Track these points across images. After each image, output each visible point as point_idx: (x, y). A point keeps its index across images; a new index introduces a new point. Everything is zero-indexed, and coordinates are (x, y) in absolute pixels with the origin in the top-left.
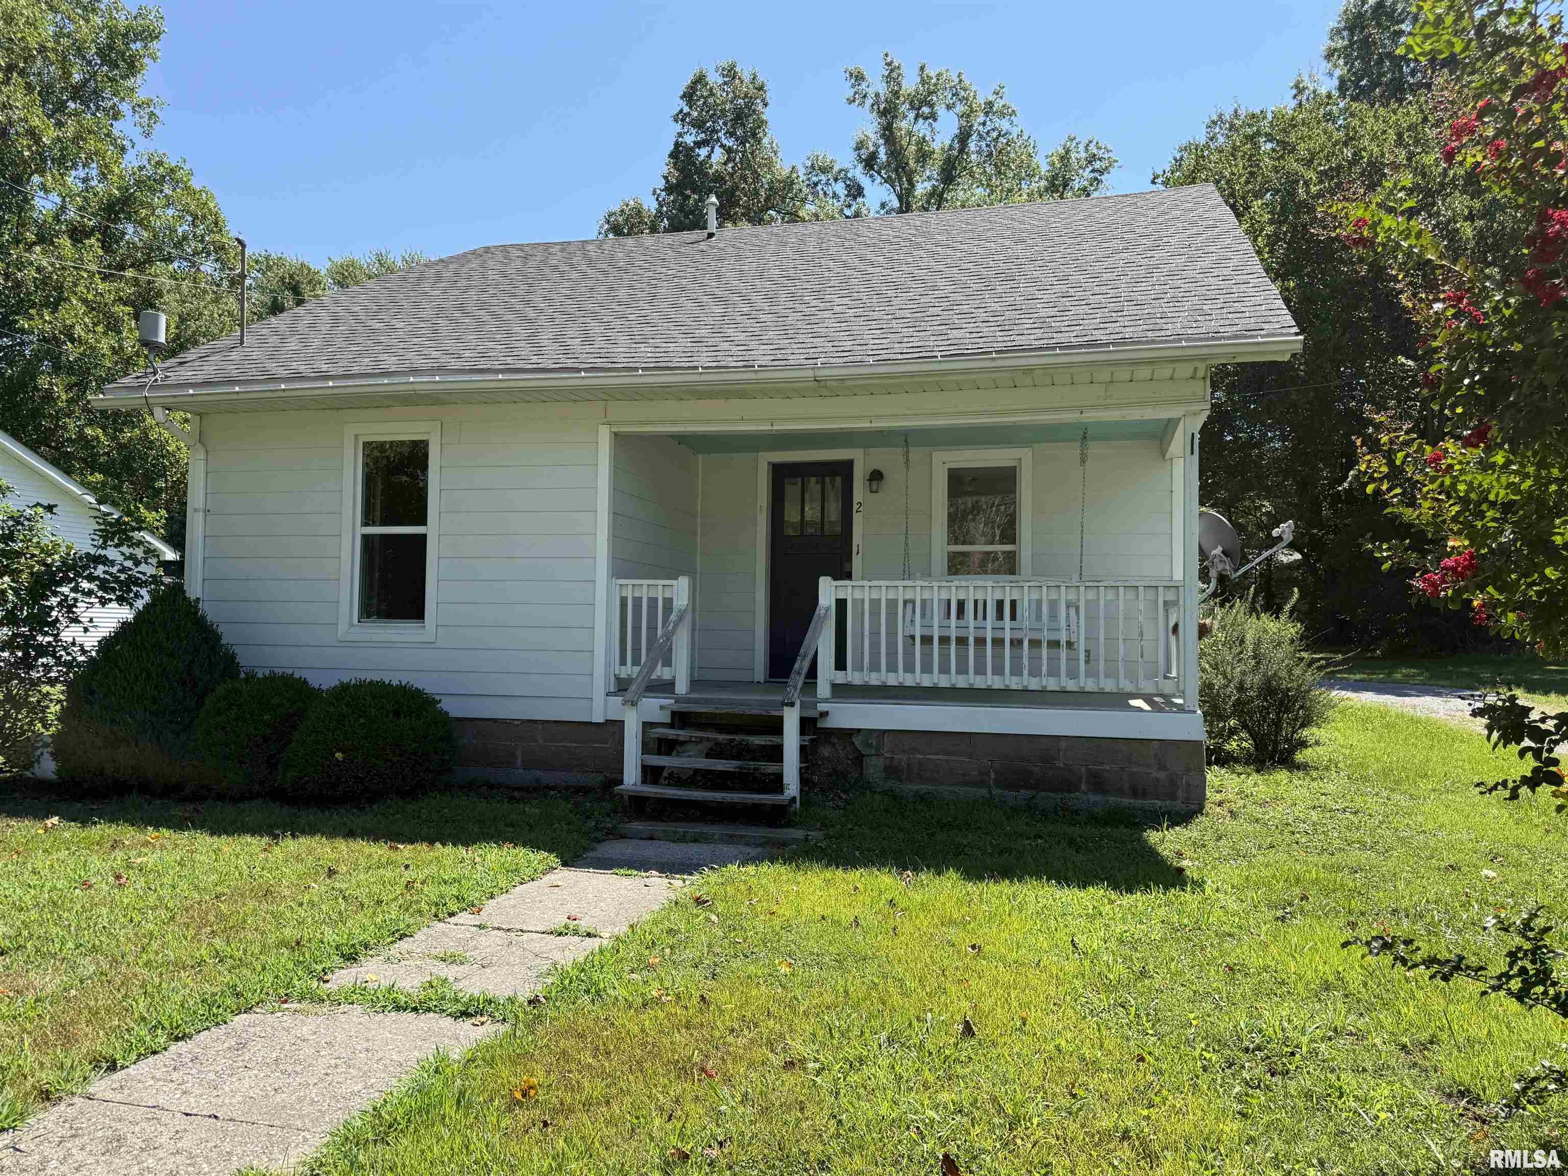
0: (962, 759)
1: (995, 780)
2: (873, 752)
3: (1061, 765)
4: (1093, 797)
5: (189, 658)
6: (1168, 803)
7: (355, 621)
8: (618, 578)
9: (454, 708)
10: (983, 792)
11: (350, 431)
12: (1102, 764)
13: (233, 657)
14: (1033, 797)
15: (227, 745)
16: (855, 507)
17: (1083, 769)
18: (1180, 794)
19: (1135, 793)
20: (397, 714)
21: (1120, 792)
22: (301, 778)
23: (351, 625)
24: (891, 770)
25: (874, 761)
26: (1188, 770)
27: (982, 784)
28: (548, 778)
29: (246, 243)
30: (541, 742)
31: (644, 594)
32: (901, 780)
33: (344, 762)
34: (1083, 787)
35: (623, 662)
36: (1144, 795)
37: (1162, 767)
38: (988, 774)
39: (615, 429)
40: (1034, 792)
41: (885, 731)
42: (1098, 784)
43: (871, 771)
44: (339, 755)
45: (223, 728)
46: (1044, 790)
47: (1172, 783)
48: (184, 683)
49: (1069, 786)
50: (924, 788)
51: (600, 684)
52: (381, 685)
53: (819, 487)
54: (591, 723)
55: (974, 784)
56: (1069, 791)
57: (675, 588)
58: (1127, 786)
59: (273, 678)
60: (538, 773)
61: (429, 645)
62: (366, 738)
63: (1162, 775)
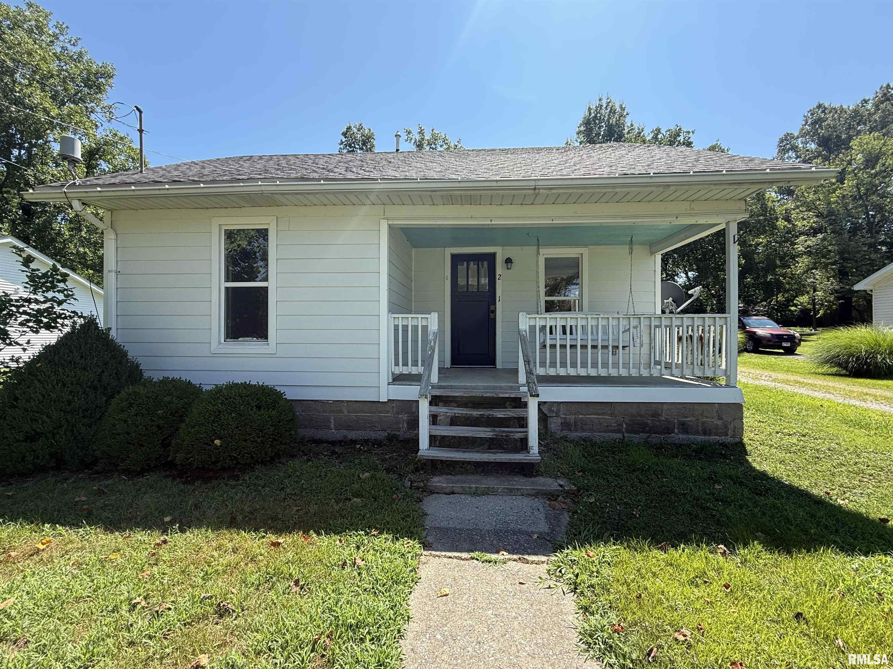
0: (607, 417)
1: (626, 429)
2: (554, 415)
3: (663, 419)
4: (681, 436)
5: (99, 370)
6: (723, 437)
7: (222, 340)
8: (392, 313)
9: (290, 395)
10: (620, 435)
11: (216, 222)
12: (687, 417)
13: (138, 366)
14: (648, 437)
15: (128, 433)
16: (497, 277)
17: (676, 421)
18: (730, 432)
19: (705, 434)
20: (259, 407)
21: (697, 433)
22: (188, 459)
23: (220, 343)
24: (566, 425)
25: (554, 420)
26: (735, 419)
27: (619, 431)
28: (352, 435)
29: (142, 110)
30: (346, 413)
31: (410, 324)
32: (571, 431)
33: (221, 446)
34: (676, 431)
35: (397, 364)
36: (710, 434)
37: (720, 418)
38: (622, 425)
39: (390, 223)
40: (648, 435)
41: (561, 402)
42: (685, 428)
43: (553, 426)
44: (217, 442)
45: (125, 421)
46: (655, 433)
47: (726, 427)
48: (95, 388)
49: (668, 430)
50: (584, 434)
51: (385, 377)
52: (246, 386)
53: (476, 267)
54: (379, 402)
55: (613, 431)
56: (669, 434)
57: (429, 320)
58: (700, 428)
59: (165, 381)
60: (345, 432)
61: (272, 355)
62: (237, 428)
63: (719, 423)
